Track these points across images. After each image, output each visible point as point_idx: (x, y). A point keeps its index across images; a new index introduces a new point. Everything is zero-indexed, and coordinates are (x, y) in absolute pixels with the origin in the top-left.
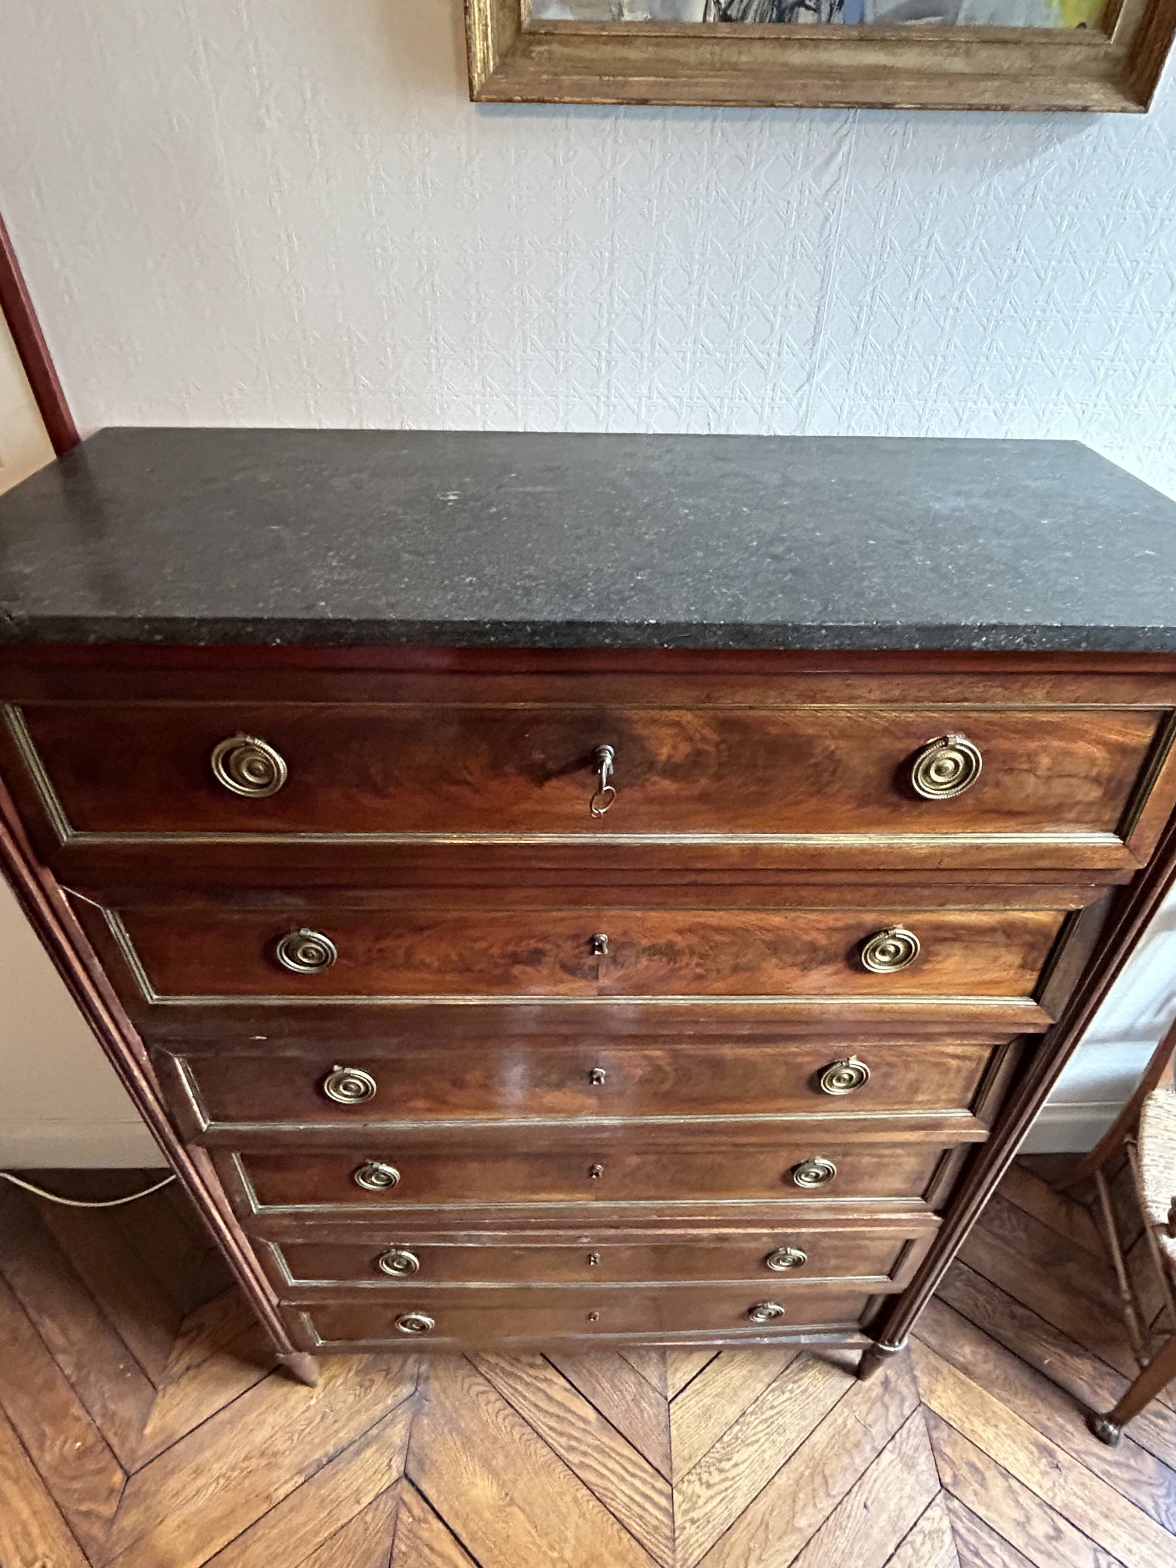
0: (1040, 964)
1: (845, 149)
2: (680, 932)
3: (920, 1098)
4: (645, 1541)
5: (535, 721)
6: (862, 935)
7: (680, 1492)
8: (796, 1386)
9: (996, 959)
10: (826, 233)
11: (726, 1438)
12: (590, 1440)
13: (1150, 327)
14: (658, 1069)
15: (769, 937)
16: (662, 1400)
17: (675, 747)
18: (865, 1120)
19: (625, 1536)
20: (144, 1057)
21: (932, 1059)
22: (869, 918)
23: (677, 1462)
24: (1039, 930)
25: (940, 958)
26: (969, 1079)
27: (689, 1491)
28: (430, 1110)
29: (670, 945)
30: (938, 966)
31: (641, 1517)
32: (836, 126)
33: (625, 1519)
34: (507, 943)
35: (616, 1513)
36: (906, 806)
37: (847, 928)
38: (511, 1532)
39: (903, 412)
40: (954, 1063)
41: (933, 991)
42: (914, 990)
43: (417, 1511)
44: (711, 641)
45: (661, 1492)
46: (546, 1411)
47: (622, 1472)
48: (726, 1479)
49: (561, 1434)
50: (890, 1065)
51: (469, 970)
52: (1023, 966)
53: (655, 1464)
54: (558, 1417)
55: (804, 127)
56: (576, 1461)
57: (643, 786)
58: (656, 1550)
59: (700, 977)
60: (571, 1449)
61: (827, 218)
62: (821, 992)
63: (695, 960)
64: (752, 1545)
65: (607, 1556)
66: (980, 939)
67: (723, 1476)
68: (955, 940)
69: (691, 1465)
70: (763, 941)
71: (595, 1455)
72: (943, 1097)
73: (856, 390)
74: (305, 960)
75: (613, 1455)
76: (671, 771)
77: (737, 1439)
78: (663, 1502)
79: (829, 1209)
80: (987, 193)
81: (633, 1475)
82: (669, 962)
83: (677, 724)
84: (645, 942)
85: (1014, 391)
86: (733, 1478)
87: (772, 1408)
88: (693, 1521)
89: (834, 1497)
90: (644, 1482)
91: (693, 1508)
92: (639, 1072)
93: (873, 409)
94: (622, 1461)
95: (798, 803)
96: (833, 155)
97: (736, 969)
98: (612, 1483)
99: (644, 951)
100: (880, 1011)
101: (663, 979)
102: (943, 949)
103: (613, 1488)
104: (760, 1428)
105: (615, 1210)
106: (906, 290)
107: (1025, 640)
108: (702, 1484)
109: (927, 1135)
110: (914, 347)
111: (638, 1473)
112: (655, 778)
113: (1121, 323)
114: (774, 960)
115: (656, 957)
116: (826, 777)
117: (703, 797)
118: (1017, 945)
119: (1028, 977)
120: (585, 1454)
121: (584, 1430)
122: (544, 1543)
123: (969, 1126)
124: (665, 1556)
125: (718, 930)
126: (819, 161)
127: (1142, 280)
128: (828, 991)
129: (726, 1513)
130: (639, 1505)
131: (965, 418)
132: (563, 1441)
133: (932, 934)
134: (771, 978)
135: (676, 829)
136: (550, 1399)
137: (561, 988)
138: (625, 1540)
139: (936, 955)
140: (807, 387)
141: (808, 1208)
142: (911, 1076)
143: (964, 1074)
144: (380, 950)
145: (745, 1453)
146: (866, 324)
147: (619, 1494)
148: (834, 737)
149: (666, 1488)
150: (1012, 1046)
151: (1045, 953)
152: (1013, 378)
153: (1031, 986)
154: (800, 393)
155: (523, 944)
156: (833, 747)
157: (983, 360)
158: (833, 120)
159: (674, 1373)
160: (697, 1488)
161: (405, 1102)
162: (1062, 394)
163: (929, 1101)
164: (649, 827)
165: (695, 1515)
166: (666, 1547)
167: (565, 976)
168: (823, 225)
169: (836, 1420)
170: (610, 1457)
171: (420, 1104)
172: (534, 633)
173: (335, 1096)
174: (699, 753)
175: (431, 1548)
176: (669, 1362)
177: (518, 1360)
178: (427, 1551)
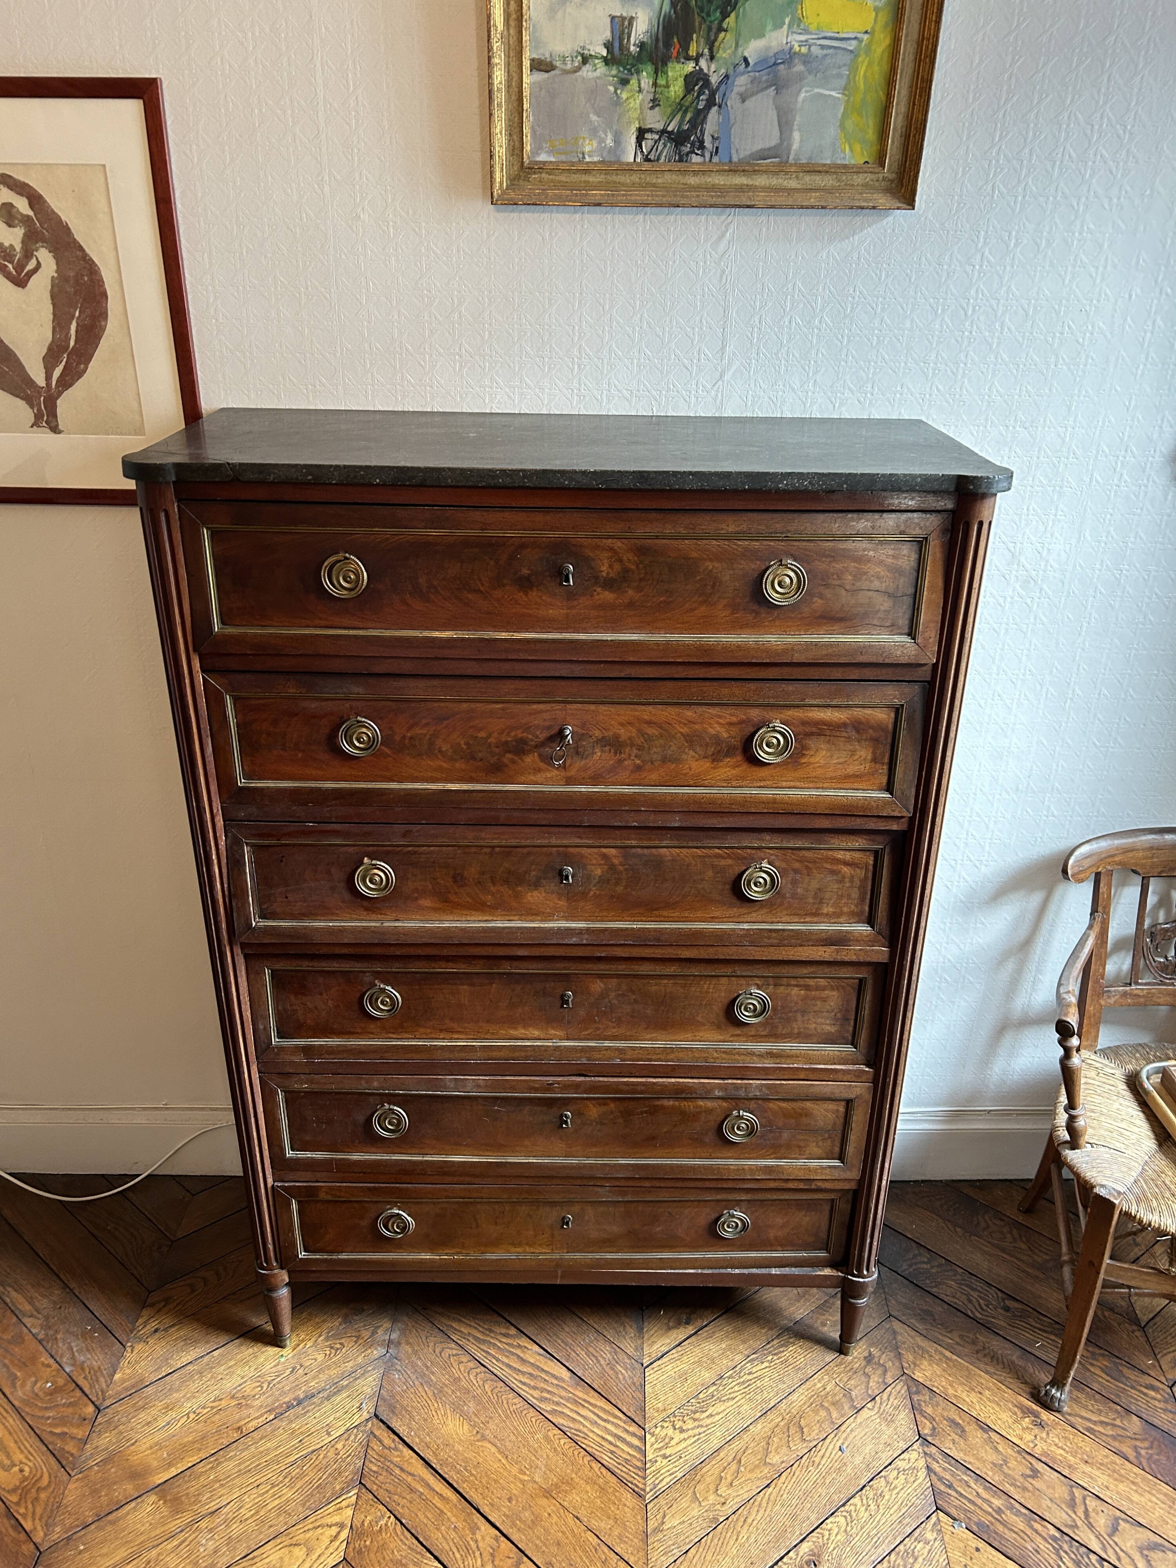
0: (886, 760)
1: (731, 231)
2: (622, 724)
3: (825, 911)
4: (616, 1470)
5: (523, 546)
6: (752, 730)
7: (653, 1435)
8: (775, 1357)
9: (853, 753)
10: (724, 281)
11: (701, 1396)
12: (563, 1393)
13: (957, 341)
14: (612, 868)
15: (685, 730)
16: (638, 1366)
17: (610, 566)
18: (783, 930)
19: (596, 1466)
20: (222, 844)
21: (829, 866)
22: (755, 714)
23: (649, 1412)
24: (879, 727)
25: (812, 753)
26: (862, 888)
27: (663, 1434)
28: (435, 910)
29: (617, 737)
30: (812, 760)
31: (612, 1452)
32: (724, 217)
33: (597, 1453)
34: (502, 732)
35: (588, 1449)
36: (763, 611)
37: (741, 722)
38: (481, 1460)
39: (791, 401)
40: (845, 870)
41: (811, 785)
42: (798, 784)
43: (387, 1442)
44: (627, 483)
45: (634, 1435)
46: (519, 1370)
47: (596, 1418)
48: (702, 1426)
49: (535, 1388)
50: (796, 871)
51: (473, 758)
52: (874, 760)
53: (628, 1414)
54: (531, 1374)
55: (703, 218)
56: (548, 1409)
57: (592, 596)
58: (626, 1476)
59: (639, 768)
60: (542, 1399)
61: (723, 272)
62: (728, 782)
63: (635, 751)
64: (722, 1474)
65: (577, 1480)
66: (838, 734)
67: (696, 1423)
68: (819, 735)
69: (664, 1415)
70: (681, 733)
71: (569, 1405)
72: (845, 909)
73: (755, 385)
74: (358, 744)
75: (586, 1405)
76: (609, 584)
77: (713, 1396)
78: (636, 1442)
79: (771, 1054)
80: (828, 257)
81: (605, 1421)
82: (616, 753)
83: (611, 549)
84: (597, 733)
85: (870, 386)
86: (707, 1426)
87: (750, 1373)
88: (665, 1457)
89: (810, 1441)
90: (617, 1426)
91: (667, 1446)
92: (599, 872)
93: (770, 398)
94: (596, 1411)
95: (693, 610)
96: (723, 235)
97: (665, 760)
98: (584, 1426)
99: (598, 741)
100: (774, 801)
101: (612, 770)
102: (811, 743)
103: (585, 1430)
104: (736, 1388)
105: (583, 1049)
106: (783, 317)
107: (810, 483)
108: (675, 1429)
109: (838, 951)
110: (793, 355)
111: (611, 1419)
112: (599, 590)
113: (936, 338)
114: (691, 753)
115: (607, 748)
116: (709, 590)
117: (631, 605)
118: (866, 740)
119: (880, 771)
120: (558, 1404)
121: (557, 1385)
122: (514, 1469)
123: (872, 943)
124: (635, 1482)
125: (649, 723)
126: (715, 237)
127: (943, 310)
128: (734, 783)
129: (699, 1452)
130: (611, 1443)
131: (837, 405)
132: (536, 1393)
133: (801, 729)
134: (690, 769)
135: (614, 630)
136: (523, 1361)
137: (539, 777)
138: (596, 1469)
139: (808, 749)
140: (720, 383)
141: (753, 1054)
142: (814, 884)
143: (857, 883)
144: (411, 738)
145: (720, 1407)
146: (758, 340)
147: (591, 1435)
148: (711, 560)
149: (640, 1433)
150: (887, 850)
151: (888, 748)
152: (867, 375)
153: (884, 780)
154: (716, 387)
155: (513, 734)
156: (711, 567)
157: (843, 363)
158: (720, 215)
159: (651, 1345)
160: (670, 1431)
161: (416, 899)
162: (905, 387)
163: (834, 913)
164: (596, 629)
165: (668, 1452)
166: (637, 1474)
167: (542, 765)
168: (721, 277)
169: (815, 1384)
170: (583, 1406)
171: (426, 902)
172: (524, 477)
173: (362, 889)
174: (626, 571)
175: (402, 1469)
176: (646, 1337)
177: (491, 1331)
178: (397, 1471)
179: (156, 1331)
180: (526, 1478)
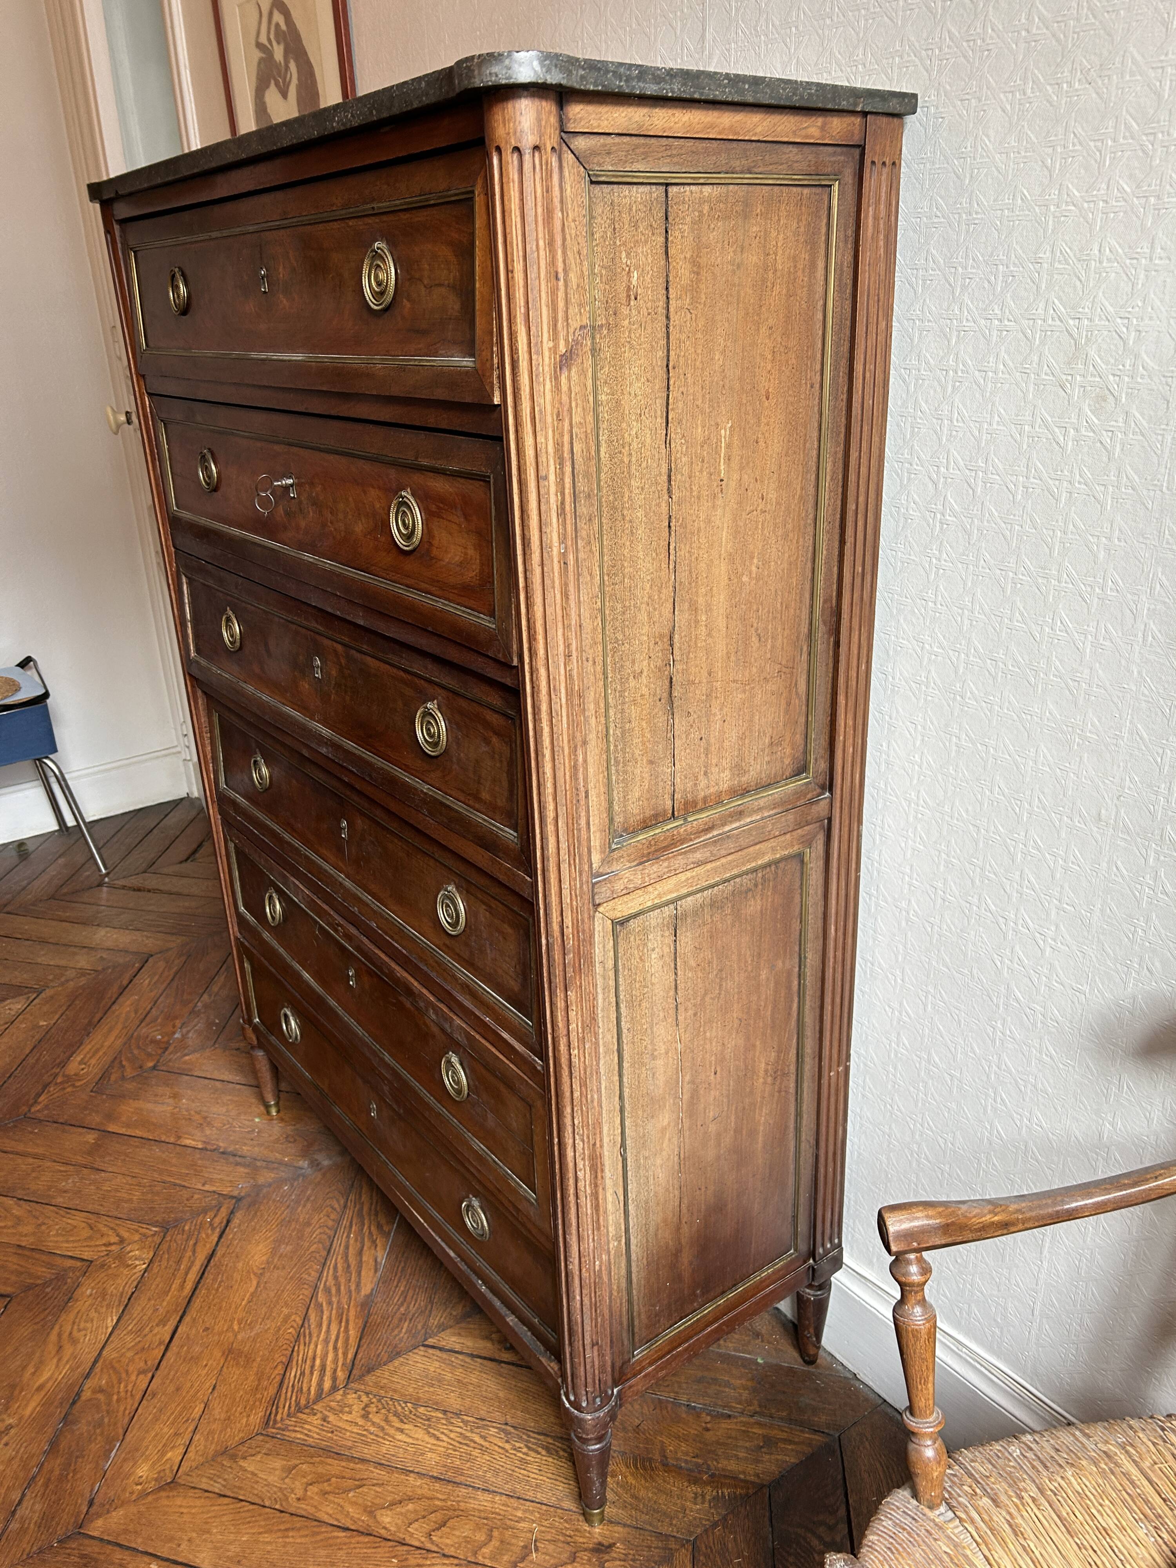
4: (285, 1387)
7: (345, 1394)
8: (525, 1450)
11: (421, 1410)
12: (344, 1300)
16: (420, 1337)
19: (280, 1369)
23: (370, 1379)
27: (351, 1402)
31: (303, 1374)
33: (294, 1362)
35: (295, 1354)
38: (236, 1287)
43: (217, 1220)
45: (334, 1379)
46: (347, 1257)
47: (333, 1337)
48: (383, 1429)
49: (336, 1278)
53: (357, 1362)
54: (349, 1266)
56: (320, 1300)
58: (282, 1399)
60: (327, 1290)
64: (334, 1479)
65: (255, 1364)
67: (383, 1424)
69: (375, 1391)
71: (334, 1312)
75: (343, 1324)
77: (428, 1420)
78: (327, 1385)
81: (335, 1348)
86: (386, 1434)
87: (484, 1438)
88: (324, 1419)
89: (432, 1542)
90: (336, 1360)
91: (336, 1412)
94: (341, 1335)
98: (318, 1336)
103: (314, 1339)
104: (452, 1435)
108: (363, 1409)
111: (340, 1352)
120: (330, 1303)
121: (350, 1291)
122: (240, 1314)
124: (280, 1411)
129: (350, 1444)
130: (312, 1367)
132: (331, 1282)
136: (360, 1253)
138: (276, 1372)
145: (420, 1434)
147: (312, 1346)
149: (341, 1382)
159: (454, 1334)
160: (357, 1408)
165: (332, 1418)
166: (290, 1407)
169: (516, 1509)
170: (341, 1322)
175: (195, 1244)
176: (463, 1325)
177: (376, 1215)
178: (192, 1243)
179: (238, 1049)
180: (236, 1327)
